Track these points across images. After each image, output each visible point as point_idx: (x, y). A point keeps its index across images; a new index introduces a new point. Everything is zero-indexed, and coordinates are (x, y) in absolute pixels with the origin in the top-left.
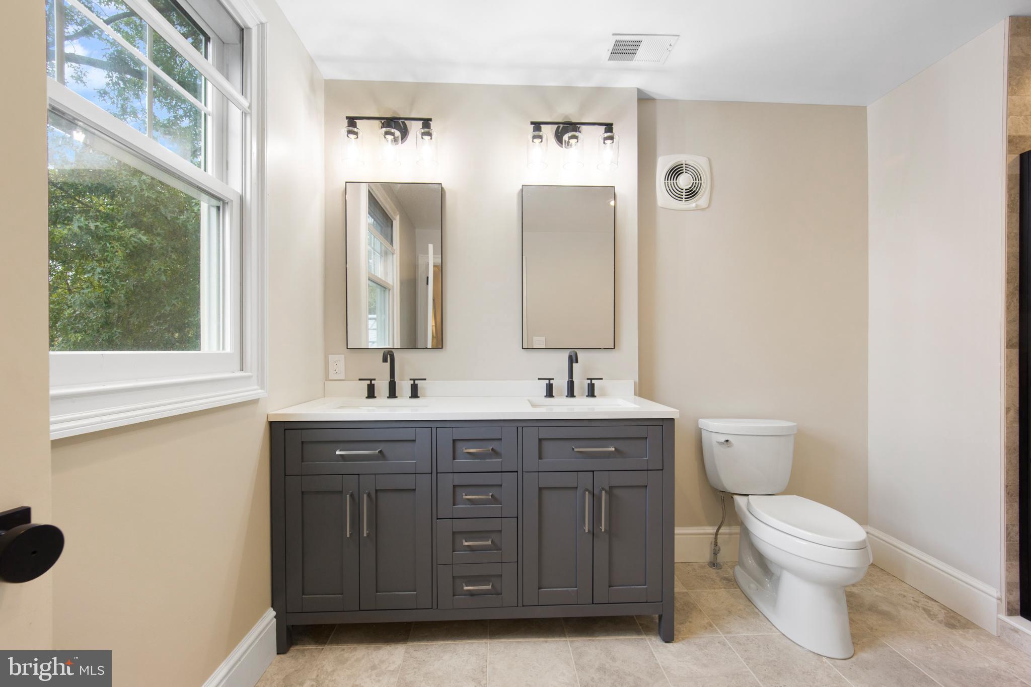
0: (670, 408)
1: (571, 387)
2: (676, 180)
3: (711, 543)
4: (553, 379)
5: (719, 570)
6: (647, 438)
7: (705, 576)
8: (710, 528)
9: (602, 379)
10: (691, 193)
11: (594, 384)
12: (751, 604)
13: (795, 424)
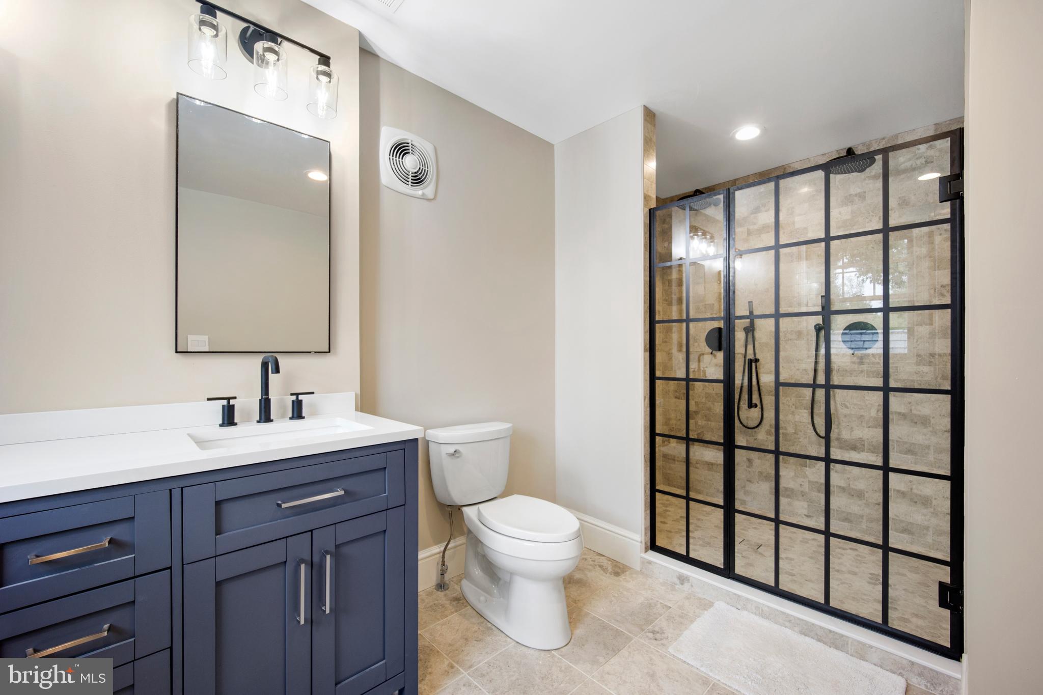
0: (413, 426)
1: (265, 408)
2: (402, 159)
3: (438, 564)
4: (235, 398)
5: (447, 591)
6: (385, 468)
7: (435, 604)
8: (436, 547)
9: (313, 393)
10: (418, 179)
11: (301, 401)
12: (483, 620)
13: (509, 425)
